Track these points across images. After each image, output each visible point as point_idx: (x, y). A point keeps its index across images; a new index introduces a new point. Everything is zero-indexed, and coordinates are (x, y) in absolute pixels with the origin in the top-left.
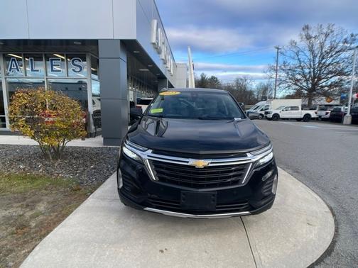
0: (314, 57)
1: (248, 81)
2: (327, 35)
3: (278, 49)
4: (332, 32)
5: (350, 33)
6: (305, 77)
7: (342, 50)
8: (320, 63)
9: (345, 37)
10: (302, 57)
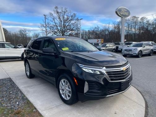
0: (61, 22)
1: (27, 32)
2: (65, 13)
3: (45, 16)
4: (67, 11)
5: (73, 13)
6: (58, 31)
7: (71, 20)
8: (64, 25)
9: (72, 14)
10: (56, 21)
